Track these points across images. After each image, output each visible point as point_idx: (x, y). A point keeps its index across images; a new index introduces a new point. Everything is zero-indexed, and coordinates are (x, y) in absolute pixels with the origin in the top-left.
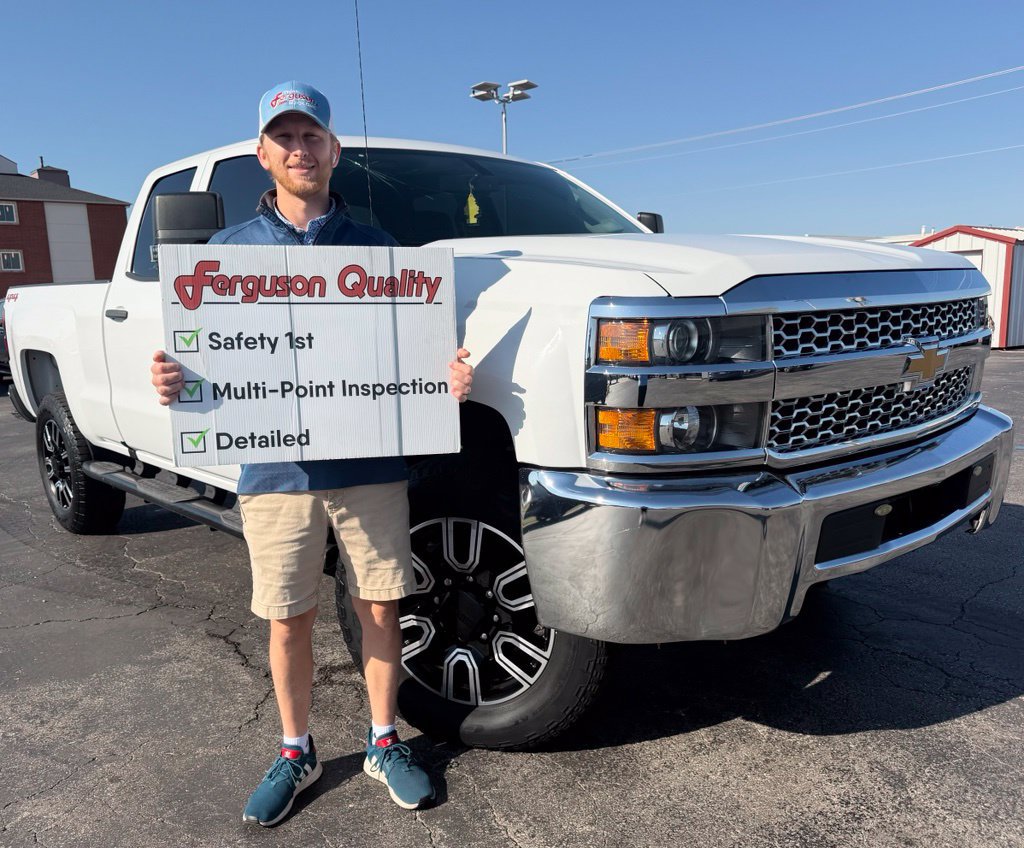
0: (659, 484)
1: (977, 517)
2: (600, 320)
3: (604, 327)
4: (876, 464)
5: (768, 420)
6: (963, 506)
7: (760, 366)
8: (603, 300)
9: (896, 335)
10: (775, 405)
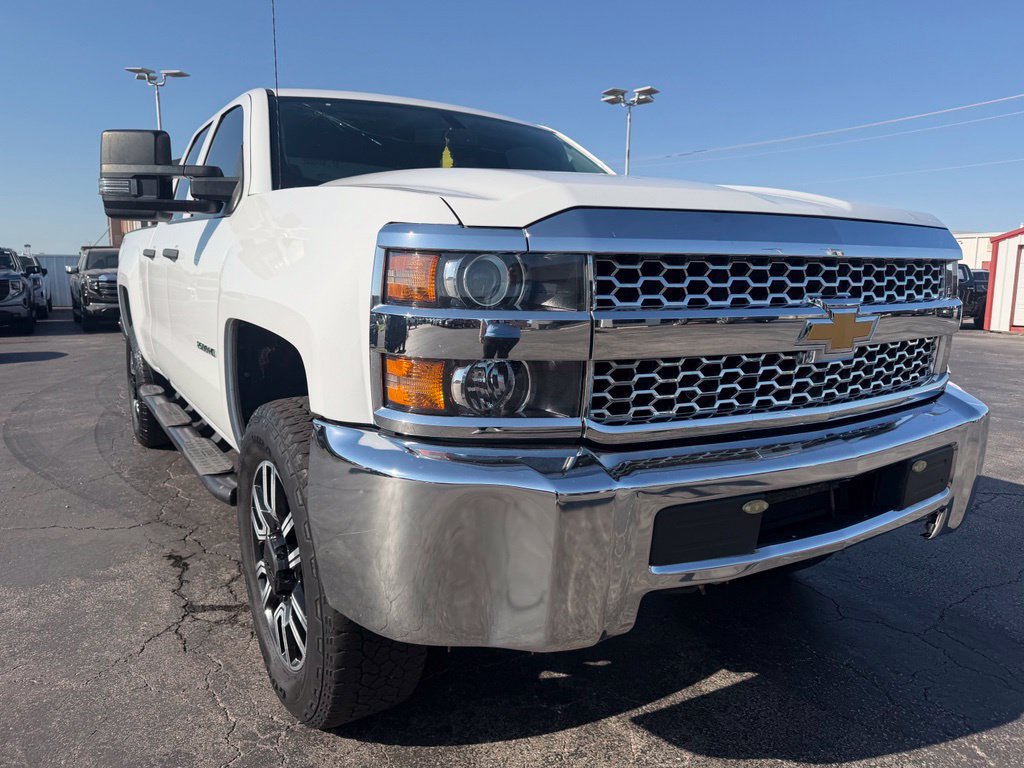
0: (462, 452)
1: (933, 517)
2: (388, 251)
3: (394, 259)
4: (785, 447)
5: (589, 384)
6: (898, 506)
7: (573, 315)
8: (393, 227)
9: (796, 294)
10: (602, 367)
